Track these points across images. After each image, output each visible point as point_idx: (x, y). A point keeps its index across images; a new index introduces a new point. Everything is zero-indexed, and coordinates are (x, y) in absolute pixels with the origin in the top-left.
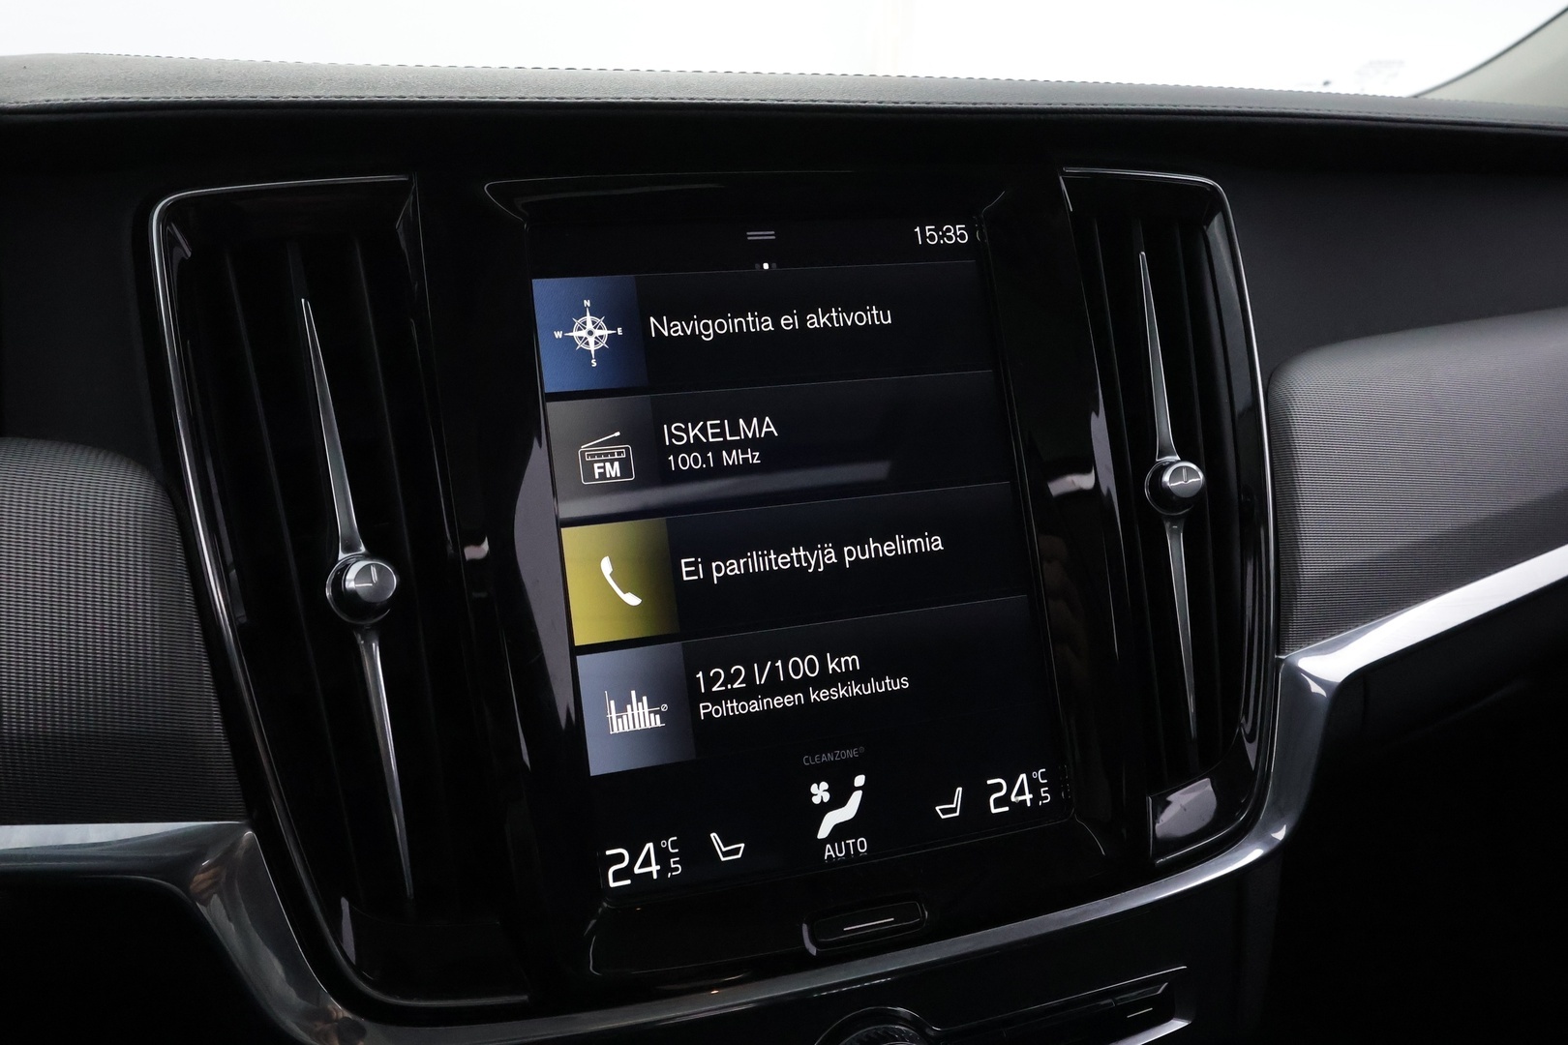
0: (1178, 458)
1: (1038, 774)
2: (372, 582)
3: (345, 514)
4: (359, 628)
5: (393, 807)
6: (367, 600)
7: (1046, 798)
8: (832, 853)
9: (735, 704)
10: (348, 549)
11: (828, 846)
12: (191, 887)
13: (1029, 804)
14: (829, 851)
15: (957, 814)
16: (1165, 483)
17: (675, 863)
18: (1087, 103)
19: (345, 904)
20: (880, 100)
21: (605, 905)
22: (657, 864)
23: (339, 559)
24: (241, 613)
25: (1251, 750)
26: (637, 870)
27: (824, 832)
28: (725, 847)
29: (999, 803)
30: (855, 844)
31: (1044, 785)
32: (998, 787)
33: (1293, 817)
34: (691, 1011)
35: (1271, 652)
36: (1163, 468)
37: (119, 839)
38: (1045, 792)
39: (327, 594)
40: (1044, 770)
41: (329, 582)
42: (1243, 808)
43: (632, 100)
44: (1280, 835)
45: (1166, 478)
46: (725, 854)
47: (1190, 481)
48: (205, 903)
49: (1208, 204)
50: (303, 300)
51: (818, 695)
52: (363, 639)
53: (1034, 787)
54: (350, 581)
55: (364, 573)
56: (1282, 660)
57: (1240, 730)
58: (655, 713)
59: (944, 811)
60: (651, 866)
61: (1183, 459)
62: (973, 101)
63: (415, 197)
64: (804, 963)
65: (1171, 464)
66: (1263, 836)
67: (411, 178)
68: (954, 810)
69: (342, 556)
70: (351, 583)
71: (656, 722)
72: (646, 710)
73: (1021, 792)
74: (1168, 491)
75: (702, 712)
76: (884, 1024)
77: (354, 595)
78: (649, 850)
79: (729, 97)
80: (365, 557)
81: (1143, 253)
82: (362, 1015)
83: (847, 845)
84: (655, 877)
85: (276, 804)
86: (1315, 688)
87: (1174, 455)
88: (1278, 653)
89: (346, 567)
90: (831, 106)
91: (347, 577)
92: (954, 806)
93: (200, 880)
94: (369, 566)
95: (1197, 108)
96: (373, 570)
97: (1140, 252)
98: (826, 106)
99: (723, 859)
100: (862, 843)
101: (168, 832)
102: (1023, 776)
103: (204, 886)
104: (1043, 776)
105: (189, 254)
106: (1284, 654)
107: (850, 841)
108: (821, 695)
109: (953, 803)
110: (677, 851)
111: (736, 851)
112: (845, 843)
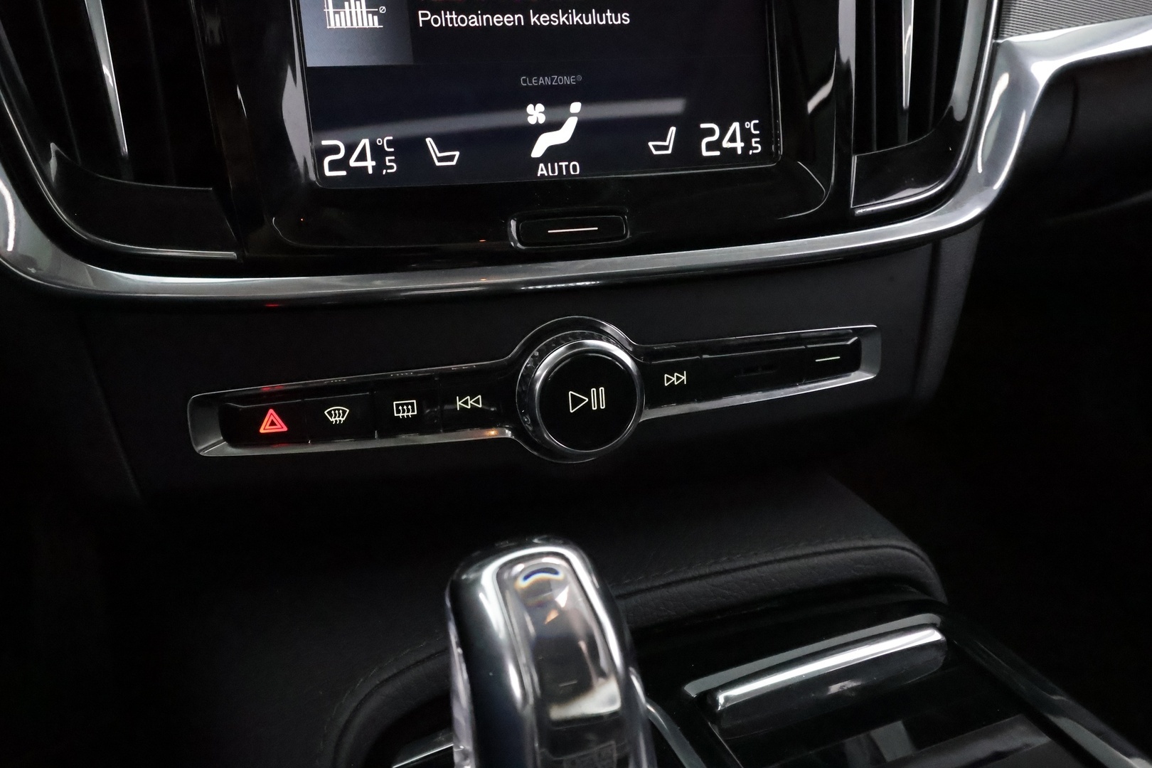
1: (750, 125)
7: (757, 148)
8: (545, 172)
9: (454, 16)
11: (542, 165)
13: (740, 152)
14: (542, 170)
15: (669, 152)
17: (390, 161)
22: (372, 160)
26: (353, 163)
27: (538, 151)
28: (440, 152)
29: (710, 146)
30: (567, 167)
31: (756, 136)
32: (711, 132)
38: (756, 142)
40: (757, 121)
46: (440, 159)
51: (538, 19)
53: (746, 136)
58: (374, 13)
59: (657, 148)
60: (366, 160)
64: (508, 257)
68: (666, 148)
71: (374, 22)
72: (364, 10)
73: (733, 139)
75: (421, 19)
78: (364, 147)
83: (560, 167)
84: (370, 171)
92: (666, 144)
99: (438, 164)
100: (574, 167)
102: (736, 125)
104: (756, 127)
106: (1002, 38)
107: (564, 164)
108: (542, 19)
109: (665, 141)
110: (392, 150)
111: (451, 158)
112: (558, 165)
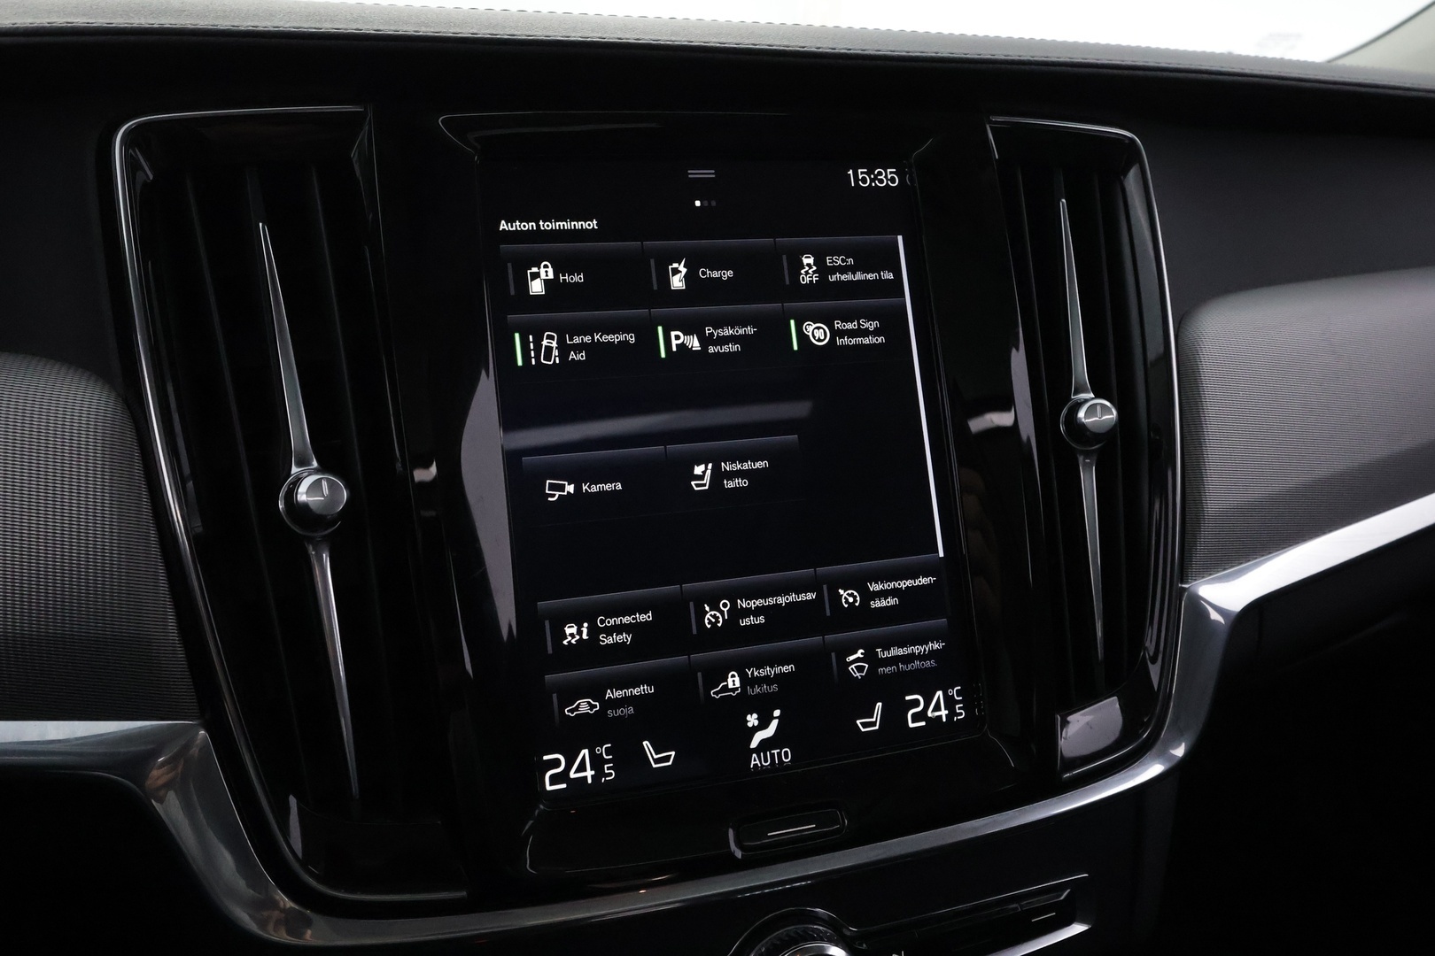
0: (1092, 395)
1: (953, 692)
2: (323, 496)
3: (298, 430)
4: (311, 540)
5: (340, 710)
6: (318, 512)
7: (961, 714)
8: (758, 762)
10: (300, 463)
11: (754, 755)
12: (148, 782)
13: (944, 720)
14: (755, 760)
15: (877, 728)
16: (1080, 419)
17: (608, 768)
18: (1014, 55)
19: (293, 801)
20: (819, 46)
21: (542, 807)
22: (591, 770)
23: (292, 473)
24: (197, 524)
25: (1154, 671)
26: (573, 775)
27: (754, 744)
28: (656, 754)
29: (916, 718)
30: (779, 754)
31: (959, 702)
32: (916, 703)
33: (1192, 735)
34: (621, 909)
35: (1175, 580)
36: (1079, 404)
37: (76, 736)
38: (959, 708)
39: (280, 507)
40: (959, 688)
41: (282, 494)
42: (1146, 725)
43: (580, 39)
44: (1180, 752)
45: (1081, 414)
46: (656, 761)
47: (1104, 418)
48: (161, 801)
49: (1127, 155)
50: (261, 224)
52: (314, 549)
53: (950, 703)
54: (302, 494)
55: (316, 486)
56: (1185, 589)
57: (1144, 654)
59: (865, 725)
60: (586, 771)
61: (1097, 396)
62: (907, 50)
63: (370, 127)
64: (728, 865)
65: (1086, 401)
66: (1163, 755)
67: (366, 108)
68: (873, 724)
69: (294, 470)
70: (302, 496)
73: (937, 708)
74: (1083, 426)
76: (803, 924)
77: (305, 507)
78: (584, 756)
79: (673, 39)
80: (317, 471)
81: (1064, 200)
82: (307, 908)
83: (772, 756)
84: (590, 781)
85: (229, 707)
86: (1214, 616)
87: (1089, 392)
88: (1182, 583)
89: (298, 481)
90: (771, 50)
91: (299, 490)
92: (874, 720)
93: (158, 775)
94: (322, 478)
95: (1118, 62)
96: (324, 484)
97: (1059, 200)
98: (767, 50)
99: (654, 766)
100: (786, 753)
101: (124, 731)
102: (940, 693)
103: (160, 782)
104: (959, 693)
105: (151, 177)
106: (1187, 583)
107: (775, 752)
109: (873, 717)
110: (611, 757)
111: (667, 759)
112: (770, 753)
